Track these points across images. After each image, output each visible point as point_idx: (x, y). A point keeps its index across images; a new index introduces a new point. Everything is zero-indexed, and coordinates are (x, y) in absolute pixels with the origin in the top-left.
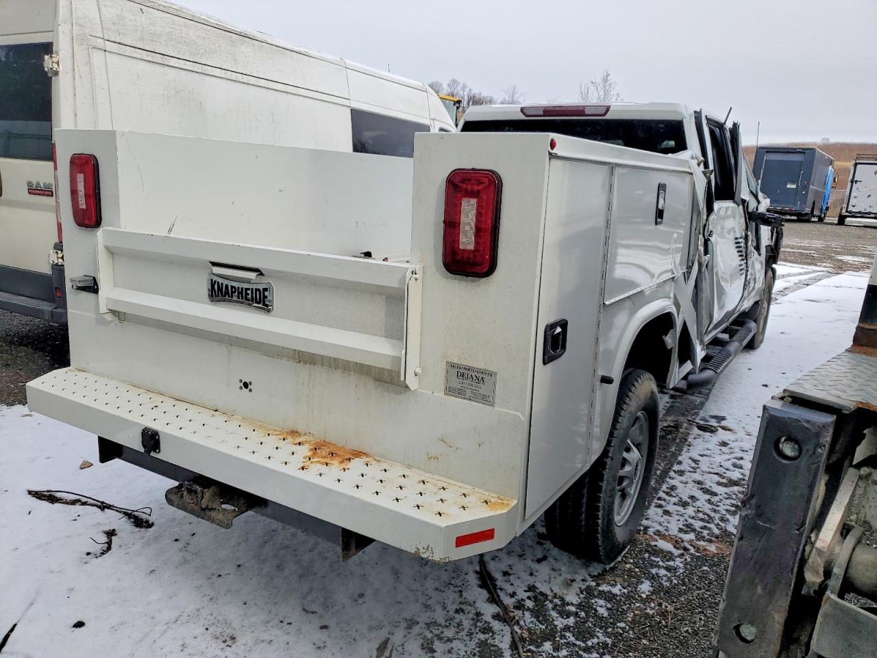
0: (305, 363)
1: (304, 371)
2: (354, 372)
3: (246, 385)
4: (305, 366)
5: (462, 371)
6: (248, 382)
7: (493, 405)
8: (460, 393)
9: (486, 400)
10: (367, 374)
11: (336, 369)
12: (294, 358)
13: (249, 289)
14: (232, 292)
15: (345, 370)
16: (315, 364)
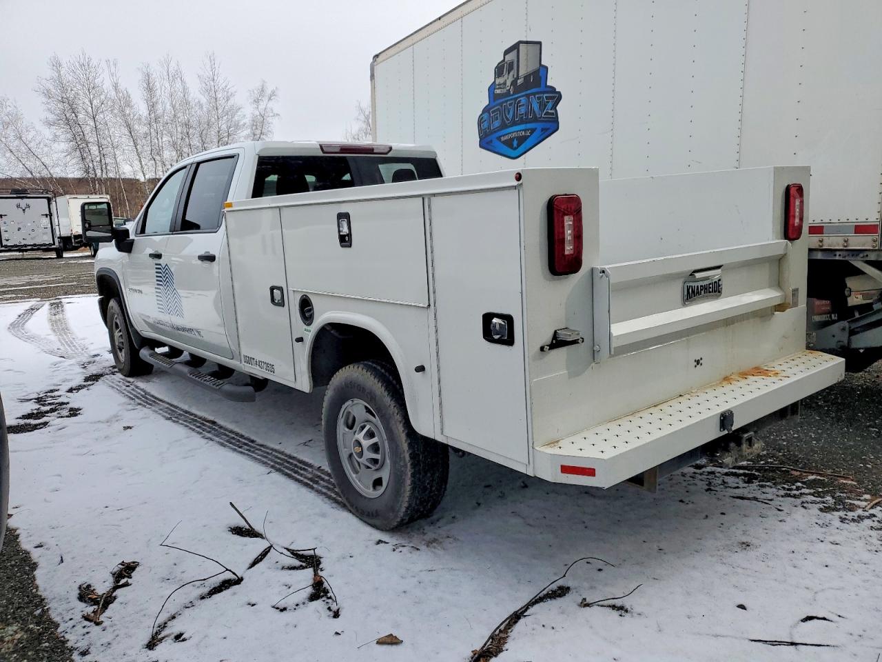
0: (730, 325)
1: (730, 331)
3: (699, 362)
6: (700, 359)
12: (724, 325)
13: (710, 284)
14: (701, 291)
16: (734, 323)
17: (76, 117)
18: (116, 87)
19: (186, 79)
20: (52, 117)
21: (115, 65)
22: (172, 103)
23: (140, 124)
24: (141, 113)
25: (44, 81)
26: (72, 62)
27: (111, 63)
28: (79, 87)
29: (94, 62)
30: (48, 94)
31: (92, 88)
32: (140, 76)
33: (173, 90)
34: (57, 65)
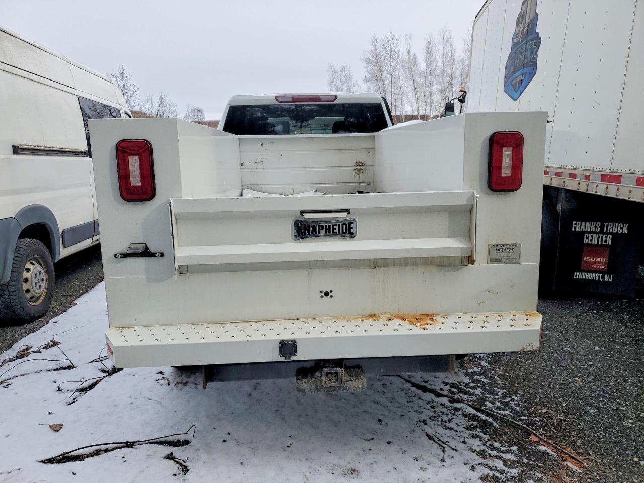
0: (380, 267)
1: (380, 273)
2: (421, 265)
3: (326, 294)
4: (380, 269)
5: (499, 248)
6: (329, 291)
7: (519, 263)
8: (497, 261)
9: (515, 261)
10: (431, 264)
11: (405, 266)
12: (370, 266)
13: (336, 225)
14: (320, 230)
15: (413, 265)
16: (388, 266)
17: (382, 75)
18: (408, 53)
19: (454, 43)
20: (368, 76)
21: (410, 38)
22: (443, 61)
23: (420, 77)
24: (422, 69)
25: (367, 53)
26: (383, 39)
27: (408, 36)
28: (385, 55)
29: (396, 38)
30: (368, 61)
31: (393, 54)
32: (425, 44)
33: (445, 51)
34: (375, 42)
